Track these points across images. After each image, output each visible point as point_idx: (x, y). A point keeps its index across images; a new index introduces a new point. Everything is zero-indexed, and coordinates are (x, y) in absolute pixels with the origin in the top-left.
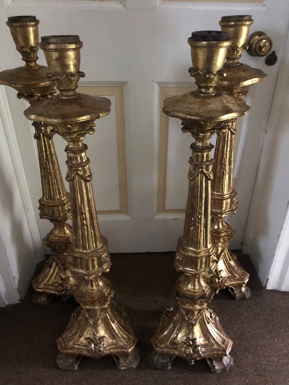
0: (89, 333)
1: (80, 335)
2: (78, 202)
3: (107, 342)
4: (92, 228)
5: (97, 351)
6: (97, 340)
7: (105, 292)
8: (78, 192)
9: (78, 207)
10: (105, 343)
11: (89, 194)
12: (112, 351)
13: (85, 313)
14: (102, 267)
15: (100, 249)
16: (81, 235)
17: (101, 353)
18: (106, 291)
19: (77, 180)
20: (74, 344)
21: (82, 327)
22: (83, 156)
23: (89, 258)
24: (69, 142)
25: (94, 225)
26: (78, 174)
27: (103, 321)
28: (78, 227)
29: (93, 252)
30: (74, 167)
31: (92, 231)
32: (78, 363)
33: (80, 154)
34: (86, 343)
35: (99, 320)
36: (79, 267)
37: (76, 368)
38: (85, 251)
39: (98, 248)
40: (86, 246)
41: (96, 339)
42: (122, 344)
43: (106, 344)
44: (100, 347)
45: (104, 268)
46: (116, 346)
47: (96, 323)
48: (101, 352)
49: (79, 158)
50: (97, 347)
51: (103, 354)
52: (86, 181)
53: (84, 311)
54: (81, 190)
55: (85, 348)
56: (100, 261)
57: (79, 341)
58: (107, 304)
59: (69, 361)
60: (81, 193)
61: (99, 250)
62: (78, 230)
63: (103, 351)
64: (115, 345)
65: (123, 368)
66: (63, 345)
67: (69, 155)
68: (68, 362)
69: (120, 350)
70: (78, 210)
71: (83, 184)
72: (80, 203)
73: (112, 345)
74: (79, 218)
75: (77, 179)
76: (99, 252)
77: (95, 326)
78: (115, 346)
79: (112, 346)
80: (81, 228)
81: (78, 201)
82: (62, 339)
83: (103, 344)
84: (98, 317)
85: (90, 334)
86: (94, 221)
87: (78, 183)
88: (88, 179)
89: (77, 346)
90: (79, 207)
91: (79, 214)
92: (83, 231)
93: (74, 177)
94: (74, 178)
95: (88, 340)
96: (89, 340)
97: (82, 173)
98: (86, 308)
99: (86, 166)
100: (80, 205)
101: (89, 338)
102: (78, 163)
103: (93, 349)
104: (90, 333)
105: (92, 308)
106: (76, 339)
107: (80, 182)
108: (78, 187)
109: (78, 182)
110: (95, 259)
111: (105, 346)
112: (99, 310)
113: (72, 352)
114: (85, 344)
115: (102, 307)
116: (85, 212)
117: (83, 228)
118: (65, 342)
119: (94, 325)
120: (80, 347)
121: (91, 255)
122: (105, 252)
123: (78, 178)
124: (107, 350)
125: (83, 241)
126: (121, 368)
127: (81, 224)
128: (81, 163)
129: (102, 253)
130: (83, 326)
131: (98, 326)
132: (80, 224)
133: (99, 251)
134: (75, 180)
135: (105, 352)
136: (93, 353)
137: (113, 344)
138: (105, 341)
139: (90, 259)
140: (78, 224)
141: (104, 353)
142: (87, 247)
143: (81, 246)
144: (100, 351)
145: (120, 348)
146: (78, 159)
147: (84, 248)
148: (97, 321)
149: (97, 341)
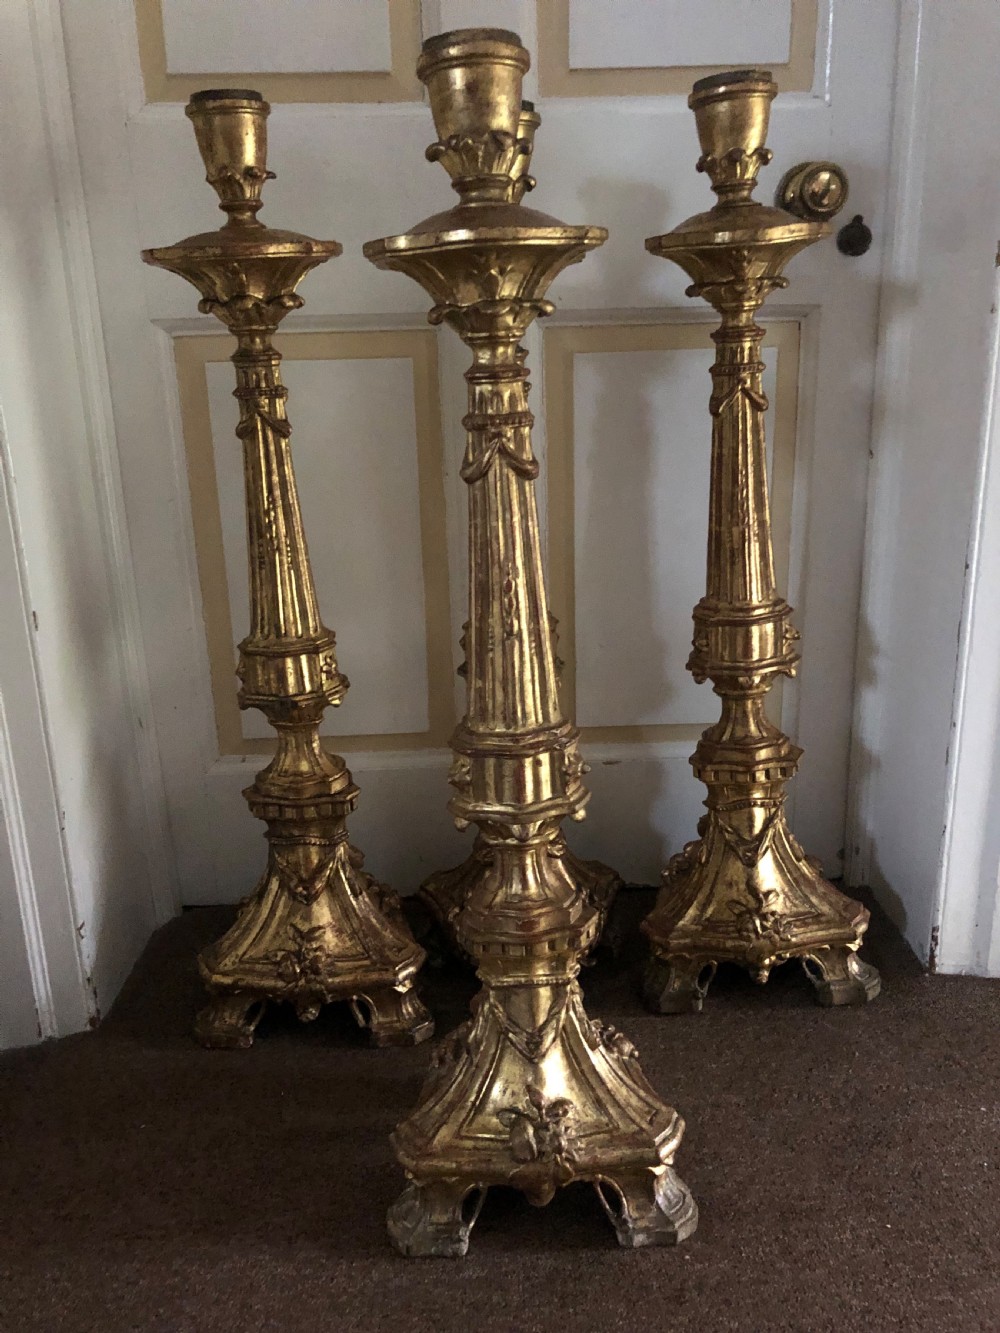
0: (509, 1092)
1: (478, 1103)
2: (495, 553)
3: (578, 1121)
4: (535, 647)
5: (549, 1149)
6: (544, 1111)
7: (569, 907)
8: (500, 514)
9: (496, 570)
10: (571, 1123)
11: (530, 523)
12: (598, 1153)
13: (497, 1008)
14: (565, 793)
15: (559, 726)
16: (499, 671)
17: (561, 1158)
18: (572, 904)
19: (498, 471)
20: (458, 1135)
21: (484, 1072)
22: (517, 395)
23: (526, 752)
24: (481, 347)
25: (539, 636)
26: (503, 451)
27: (558, 1041)
28: (493, 644)
29: (536, 732)
30: (493, 424)
31: (535, 658)
32: (472, 1224)
33: (510, 385)
34: (501, 1127)
35: (547, 1033)
36: (491, 794)
37: (465, 1247)
38: (511, 731)
39: (549, 722)
40: (515, 712)
41: (539, 1107)
42: (634, 1128)
43: (576, 1130)
44: (557, 1135)
45: (572, 799)
46: (613, 1137)
47: (539, 1044)
48: (560, 1154)
49: (506, 396)
50: (547, 1135)
51: (568, 1165)
52: (524, 474)
53: (492, 1000)
54: (507, 506)
55: (499, 1145)
56: (560, 770)
57: (474, 1125)
58: (571, 969)
59: (435, 1218)
60: (508, 516)
61: (553, 728)
62: (491, 655)
63: (568, 1152)
64: (609, 1132)
65: (639, 1239)
66: (420, 1142)
67: (478, 389)
68: (432, 1224)
69: (628, 1152)
70: (496, 578)
71: (514, 487)
72: (502, 552)
73: (599, 1133)
74: (496, 608)
75: (498, 468)
76: (556, 734)
77: (532, 1056)
78: (607, 1136)
79: (598, 1136)
80: (504, 645)
81: (499, 544)
82: (412, 1125)
83: (567, 1129)
84: (542, 1019)
85: (513, 1094)
86: (541, 622)
87: (498, 485)
88: (529, 467)
89: (469, 1144)
90: (500, 567)
91: (497, 595)
92: (507, 654)
93: (489, 459)
94: (489, 464)
95: (507, 1115)
96: (514, 1116)
97: (512, 446)
98: (499, 984)
99: (524, 426)
100: (502, 557)
101: (513, 1110)
102: (504, 413)
103: (533, 1141)
104: (516, 1089)
105: (523, 980)
106: (465, 1120)
107: (504, 478)
108: (499, 497)
109: (501, 479)
110: (545, 758)
111: (574, 1133)
112: (545, 993)
113: (454, 1165)
114: (500, 1133)
115: (557, 979)
116: (516, 585)
117: (508, 642)
118: (422, 1134)
119: (531, 1051)
120: (481, 1144)
121: (531, 741)
122: (573, 738)
123: (501, 465)
124: (580, 1149)
125: (505, 690)
126: (631, 1239)
127: (503, 626)
128: (510, 414)
129: (564, 740)
130: (487, 1066)
131: (544, 1056)
132: (498, 631)
133: (554, 731)
134: (491, 474)
135: (577, 1158)
136: (533, 1160)
137: (597, 1128)
138: (569, 1119)
139: (528, 756)
140: (493, 632)
141: (571, 1161)
142: (519, 714)
143: (498, 713)
144: (559, 1149)
145: (629, 1145)
146: (502, 400)
147: (510, 718)
148: (541, 1037)
149: (541, 1116)
